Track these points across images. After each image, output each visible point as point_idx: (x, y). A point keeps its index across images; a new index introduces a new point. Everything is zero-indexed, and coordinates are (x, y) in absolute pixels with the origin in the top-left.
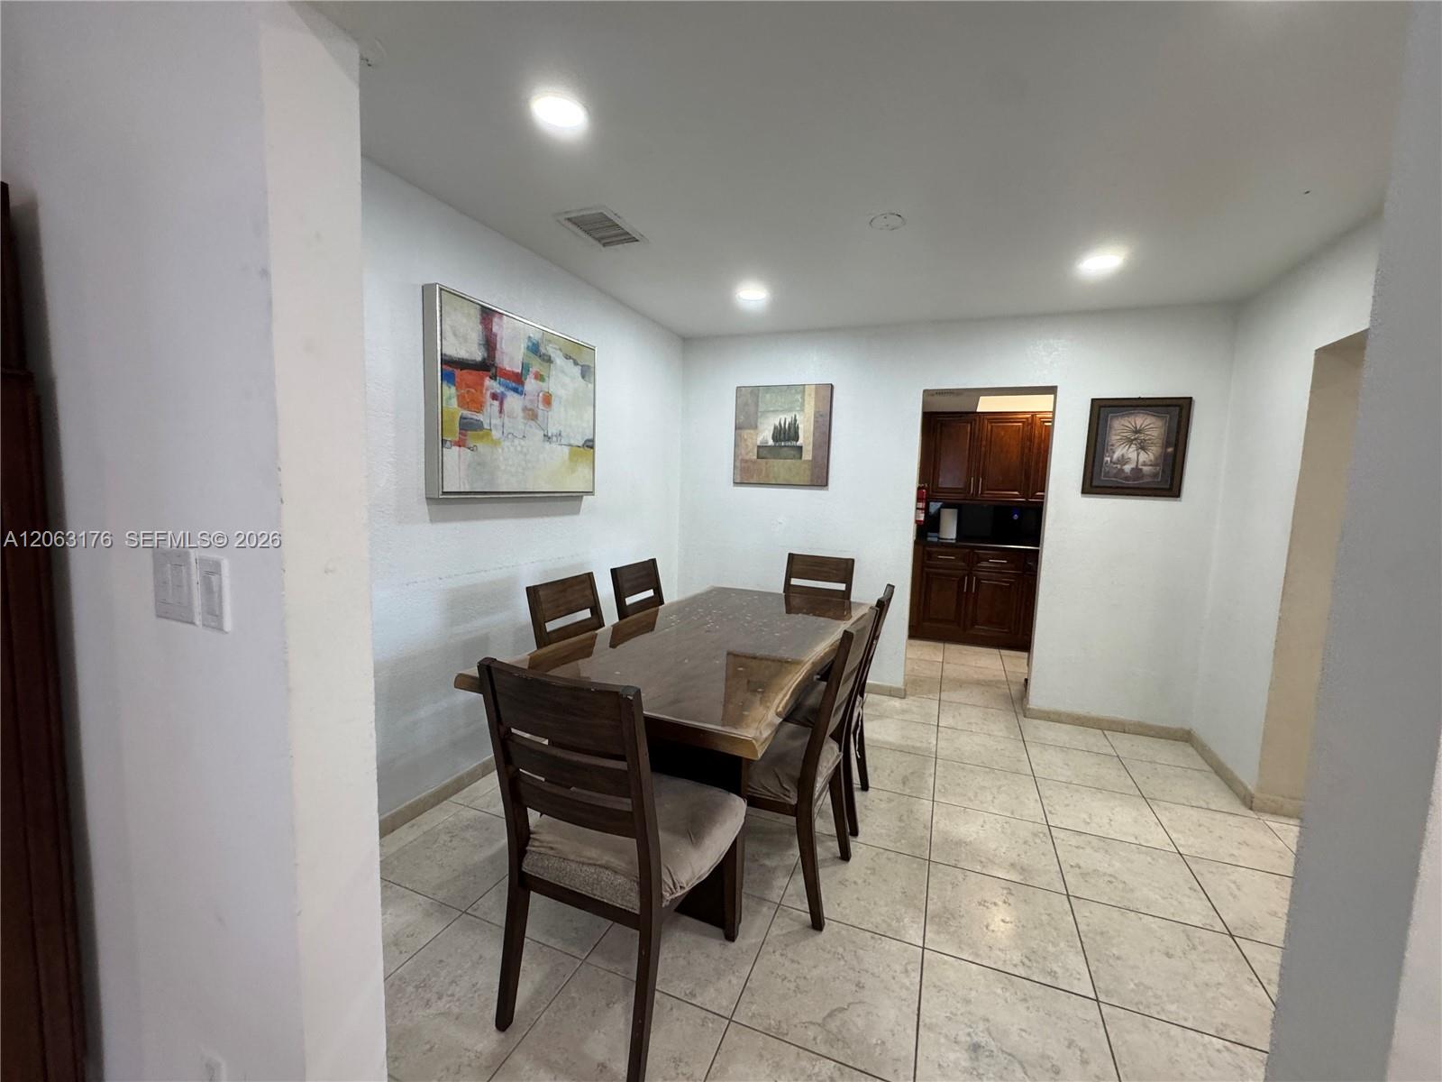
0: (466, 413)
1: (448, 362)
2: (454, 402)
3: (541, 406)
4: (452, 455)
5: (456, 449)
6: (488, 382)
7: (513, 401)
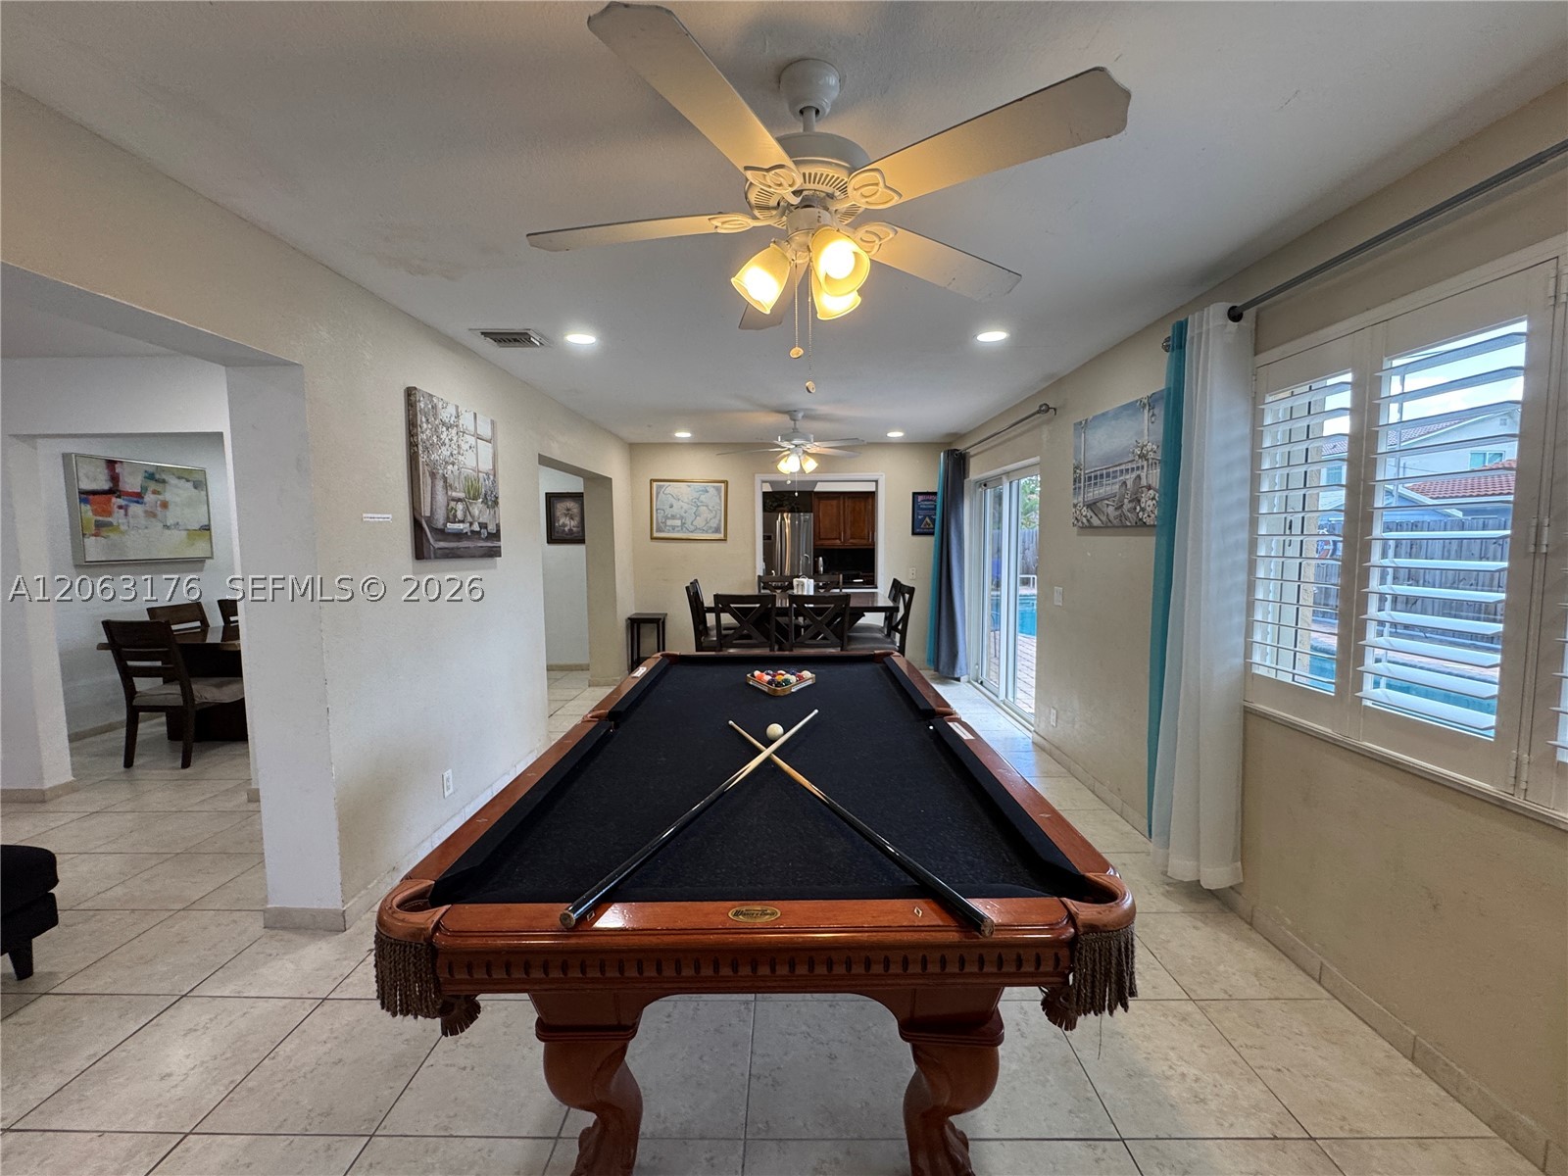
0: (100, 518)
1: (82, 492)
2: (90, 514)
3: (159, 509)
4: (90, 542)
5: (94, 538)
6: (114, 500)
7: (135, 509)
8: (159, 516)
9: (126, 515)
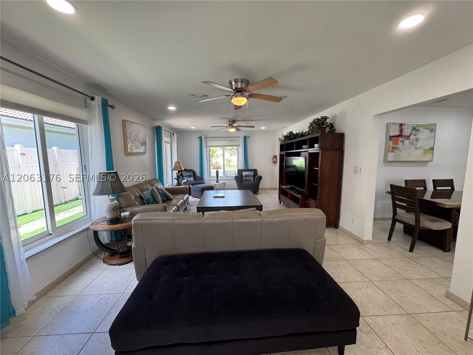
0: (394, 146)
1: (390, 136)
2: (391, 144)
3: (415, 141)
5: (391, 153)
6: (400, 139)
7: (407, 142)
8: (414, 144)
9: (403, 144)
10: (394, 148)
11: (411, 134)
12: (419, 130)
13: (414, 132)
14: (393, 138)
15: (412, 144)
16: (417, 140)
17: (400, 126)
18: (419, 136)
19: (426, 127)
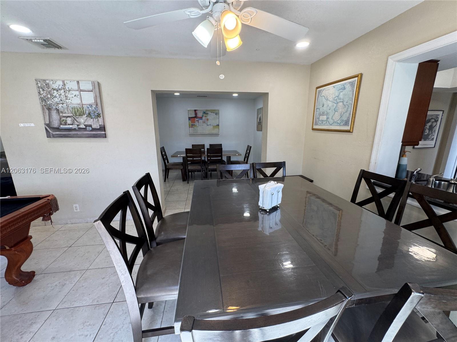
0: (192, 123)
1: (189, 118)
5: (191, 128)
6: (196, 119)
7: (201, 121)
8: (206, 122)
9: (198, 122)
10: (192, 125)
11: (203, 116)
12: (208, 114)
13: (205, 115)
14: (191, 119)
15: (204, 122)
16: (208, 120)
17: (195, 112)
18: (208, 117)
19: (213, 111)
